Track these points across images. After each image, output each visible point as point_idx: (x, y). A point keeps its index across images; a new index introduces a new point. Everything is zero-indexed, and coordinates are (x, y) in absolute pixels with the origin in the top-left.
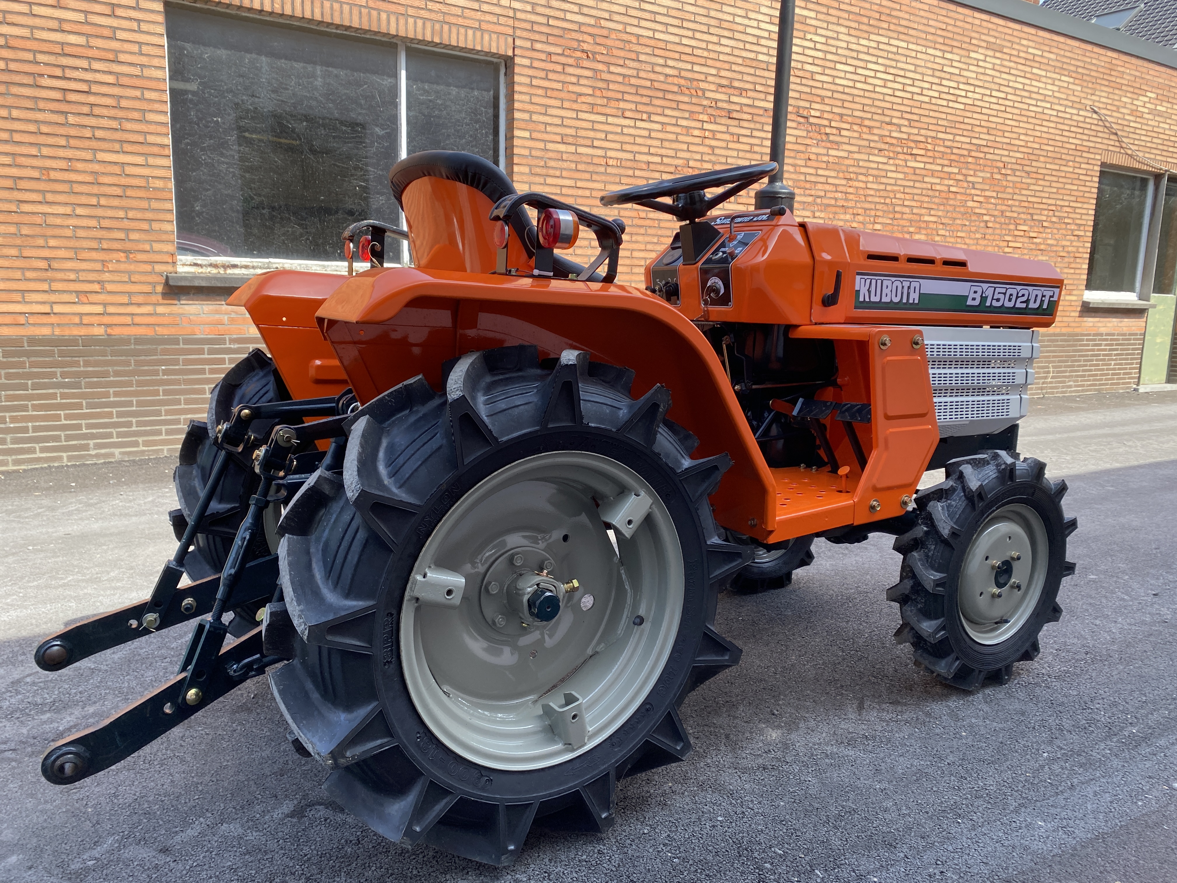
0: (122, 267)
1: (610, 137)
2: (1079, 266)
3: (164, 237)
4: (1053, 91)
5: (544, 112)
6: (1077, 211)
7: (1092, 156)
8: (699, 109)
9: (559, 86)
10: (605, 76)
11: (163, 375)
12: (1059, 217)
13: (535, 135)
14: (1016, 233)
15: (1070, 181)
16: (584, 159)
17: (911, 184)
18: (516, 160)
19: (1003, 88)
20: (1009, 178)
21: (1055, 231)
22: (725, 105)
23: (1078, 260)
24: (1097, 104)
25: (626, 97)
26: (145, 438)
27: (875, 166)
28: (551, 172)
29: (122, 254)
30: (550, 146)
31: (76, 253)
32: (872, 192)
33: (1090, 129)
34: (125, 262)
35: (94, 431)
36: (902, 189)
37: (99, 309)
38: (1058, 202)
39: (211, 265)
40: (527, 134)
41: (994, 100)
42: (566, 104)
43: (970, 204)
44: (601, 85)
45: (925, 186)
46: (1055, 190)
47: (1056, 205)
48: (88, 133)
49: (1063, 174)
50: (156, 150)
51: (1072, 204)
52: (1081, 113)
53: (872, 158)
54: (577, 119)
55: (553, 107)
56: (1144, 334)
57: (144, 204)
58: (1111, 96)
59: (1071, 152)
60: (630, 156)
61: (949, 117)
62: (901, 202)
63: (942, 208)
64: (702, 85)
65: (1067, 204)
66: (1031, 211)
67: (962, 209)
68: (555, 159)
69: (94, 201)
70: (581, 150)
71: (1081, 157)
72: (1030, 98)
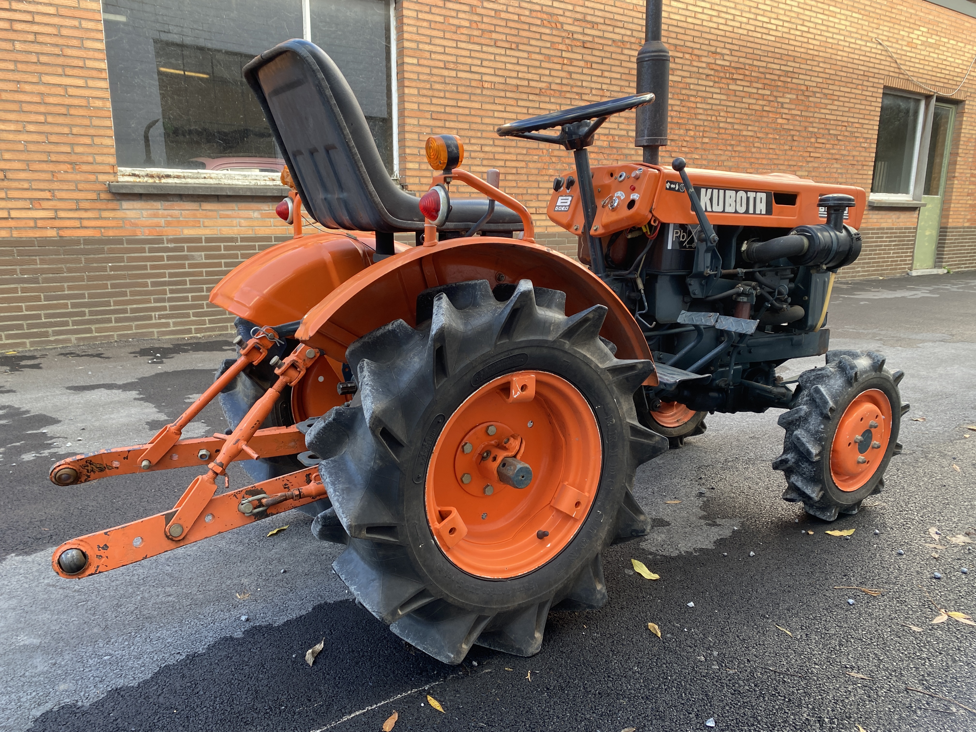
0: (70, 177)
1: (485, 63)
2: (866, 172)
3: (105, 151)
4: (846, 26)
5: (429, 41)
6: (865, 126)
7: (876, 81)
8: (559, 40)
9: (441, 19)
10: (480, 11)
11: (111, 271)
12: (852, 132)
13: (422, 62)
14: (816, 145)
15: (859, 101)
16: (464, 82)
17: (733, 104)
18: (407, 83)
19: (806, 23)
20: (811, 99)
21: (847, 144)
22: (580, 37)
23: (865, 168)
24: (880, 37)
25: (498, 29)
26: (97, 326)
27: (704, 89)
28: (436, 94)
29: (69, 166)
30: (435, 71)
31: (28, 165)
32: (701, 111)
33: (875, 58)
34: (72, 173)
35: (53, 320)
36: (725, 108)
37: (51, 214)
38: (850, 119)
39: (147, 175)
40: (415, 61)
41: (798, 33)
42: (448, 35)
43: (780, 121)
44: (476, 18)
45: (743, 105)
46: (847, 109)
47: (847, 122)
48: (34, 58)
49: (853, 96)
50: (95, 74)
51: (861, 121)
52: (868, 44)
53: (700, 82)
54: (457, 47)
55: (437, 37)
56: (916, 228)
57: (86, 122)
58: (892, 30)
59: (860, 77)
60: (502, 80)
61: (763, 48)
62: (724, 120)
63: (757, 124)
64: (561, 19)
65: (856, 120)
66: (828, 127)
67: (773, 125)
68: (439, 83)
69: (42, 118)
70: (460, 74)
71: (868, 81)
72: (828, 31)
